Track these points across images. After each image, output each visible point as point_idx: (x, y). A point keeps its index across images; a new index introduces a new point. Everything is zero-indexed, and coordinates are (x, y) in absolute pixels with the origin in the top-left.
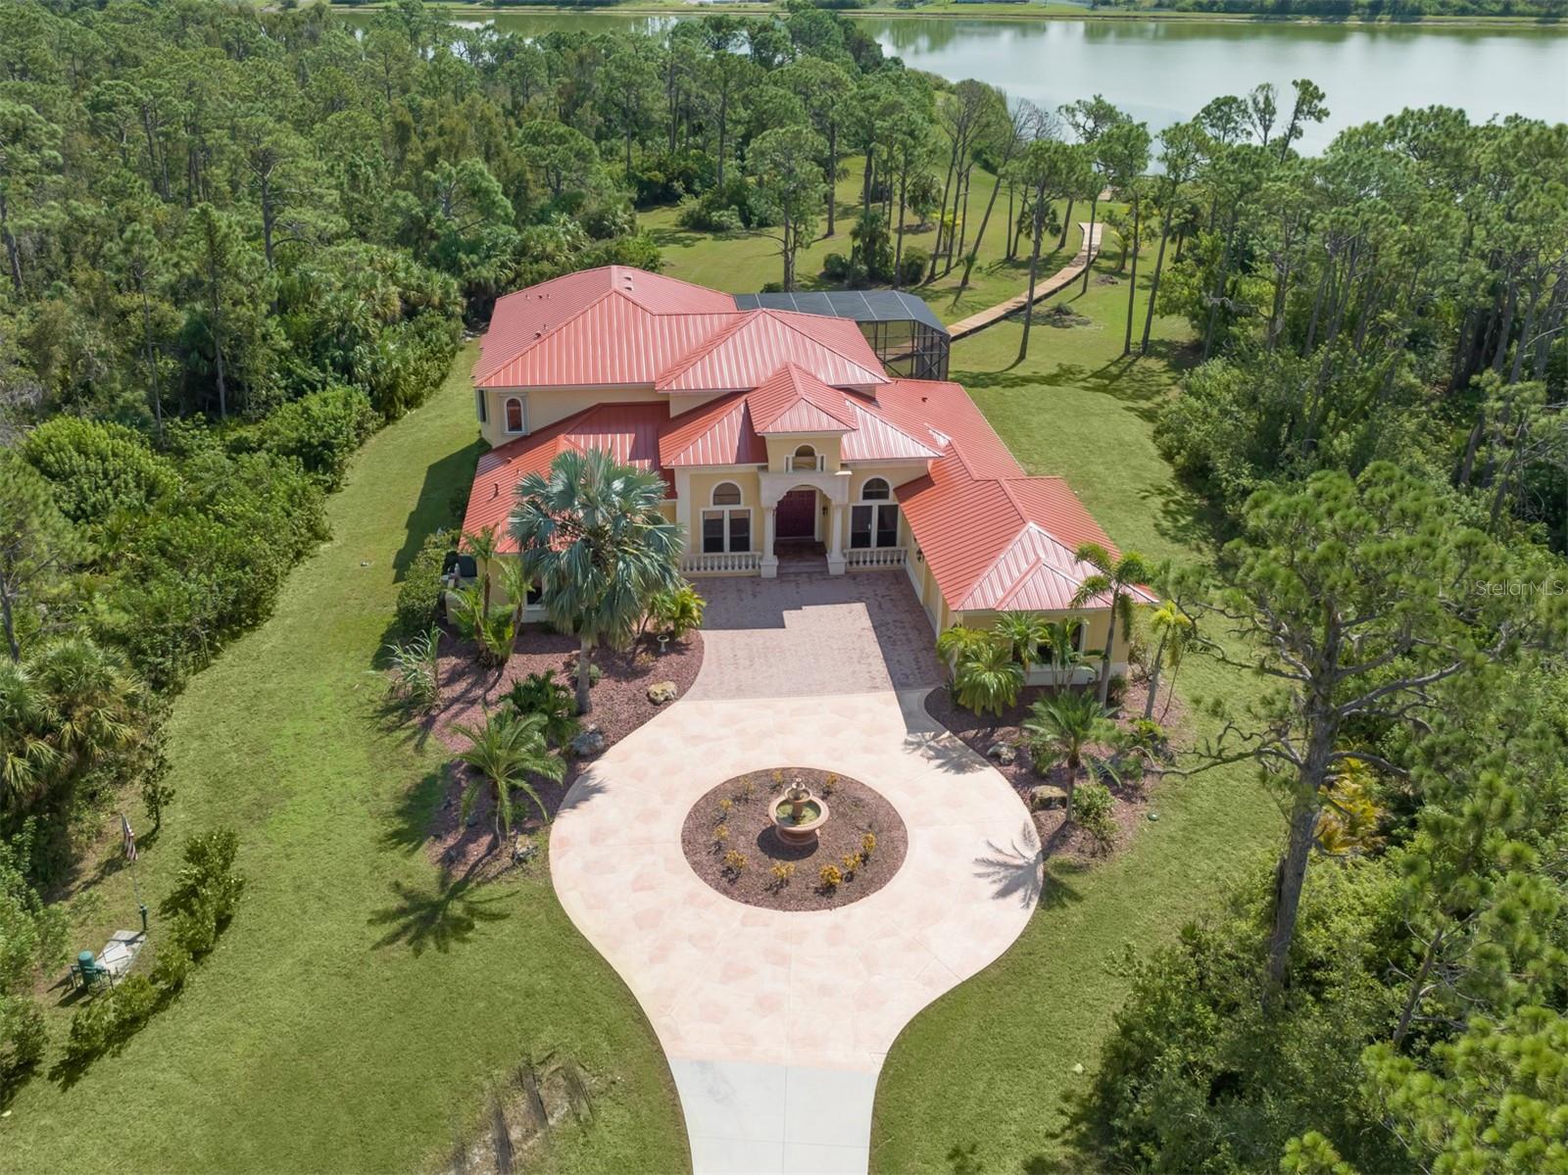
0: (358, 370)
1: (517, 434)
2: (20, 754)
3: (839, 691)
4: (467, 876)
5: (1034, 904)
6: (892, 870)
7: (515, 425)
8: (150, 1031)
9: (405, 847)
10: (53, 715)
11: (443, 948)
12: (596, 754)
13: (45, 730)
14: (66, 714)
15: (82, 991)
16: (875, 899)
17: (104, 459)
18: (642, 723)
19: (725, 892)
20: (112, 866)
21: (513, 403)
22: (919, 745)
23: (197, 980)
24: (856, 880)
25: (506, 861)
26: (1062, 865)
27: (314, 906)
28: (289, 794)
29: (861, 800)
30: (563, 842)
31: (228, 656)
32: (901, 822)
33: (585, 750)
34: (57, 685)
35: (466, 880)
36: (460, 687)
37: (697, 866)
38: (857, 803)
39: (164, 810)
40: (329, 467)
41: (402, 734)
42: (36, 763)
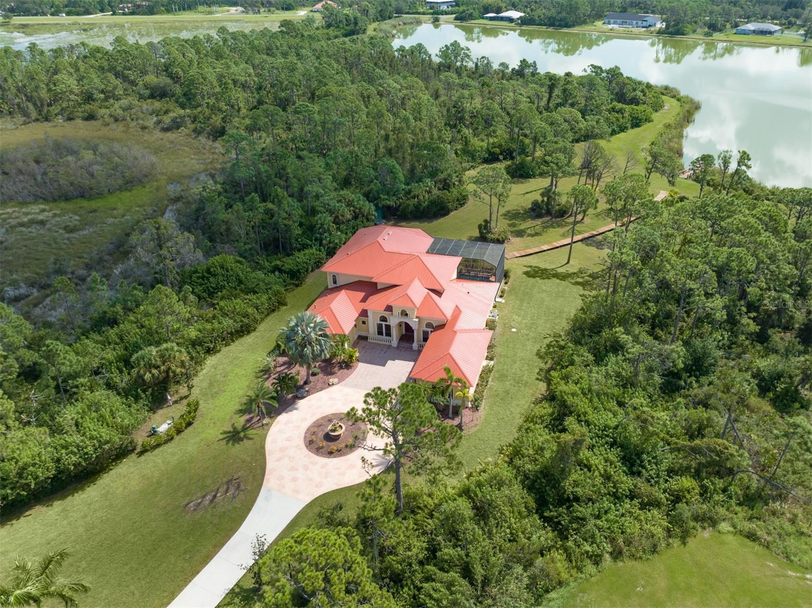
0: (324, 242)
1: (335, 285)
2: (150, 372)
5: (382, 470)
6: (353, 451)
7: (335, 282)
8: (161, 448)
9: (241, 414)
10: (159, 363)
11: (233, 445)
12: (303, 398)
13: (157, 367)
14: (164, 363)
15: (153, 434)
16: (342, 458)
17: (228, 271)
18: (320, 391)
19: (307, 446)
20: (176, 402)
21: (334, 276)
23: (177, 438)
24: (340, 452)
25: (260, 424)
27: (212, 425)
28: (225, 391)
30: (278, 422)
31: (237, 342)
33: (299, 396)
34: (162, 356)
35: (249, 427)
36: (282, 368)
37: (305, 437)
39: (192, 390)
40: (298, 279)
41: (260, 380)
42: (153, 375)
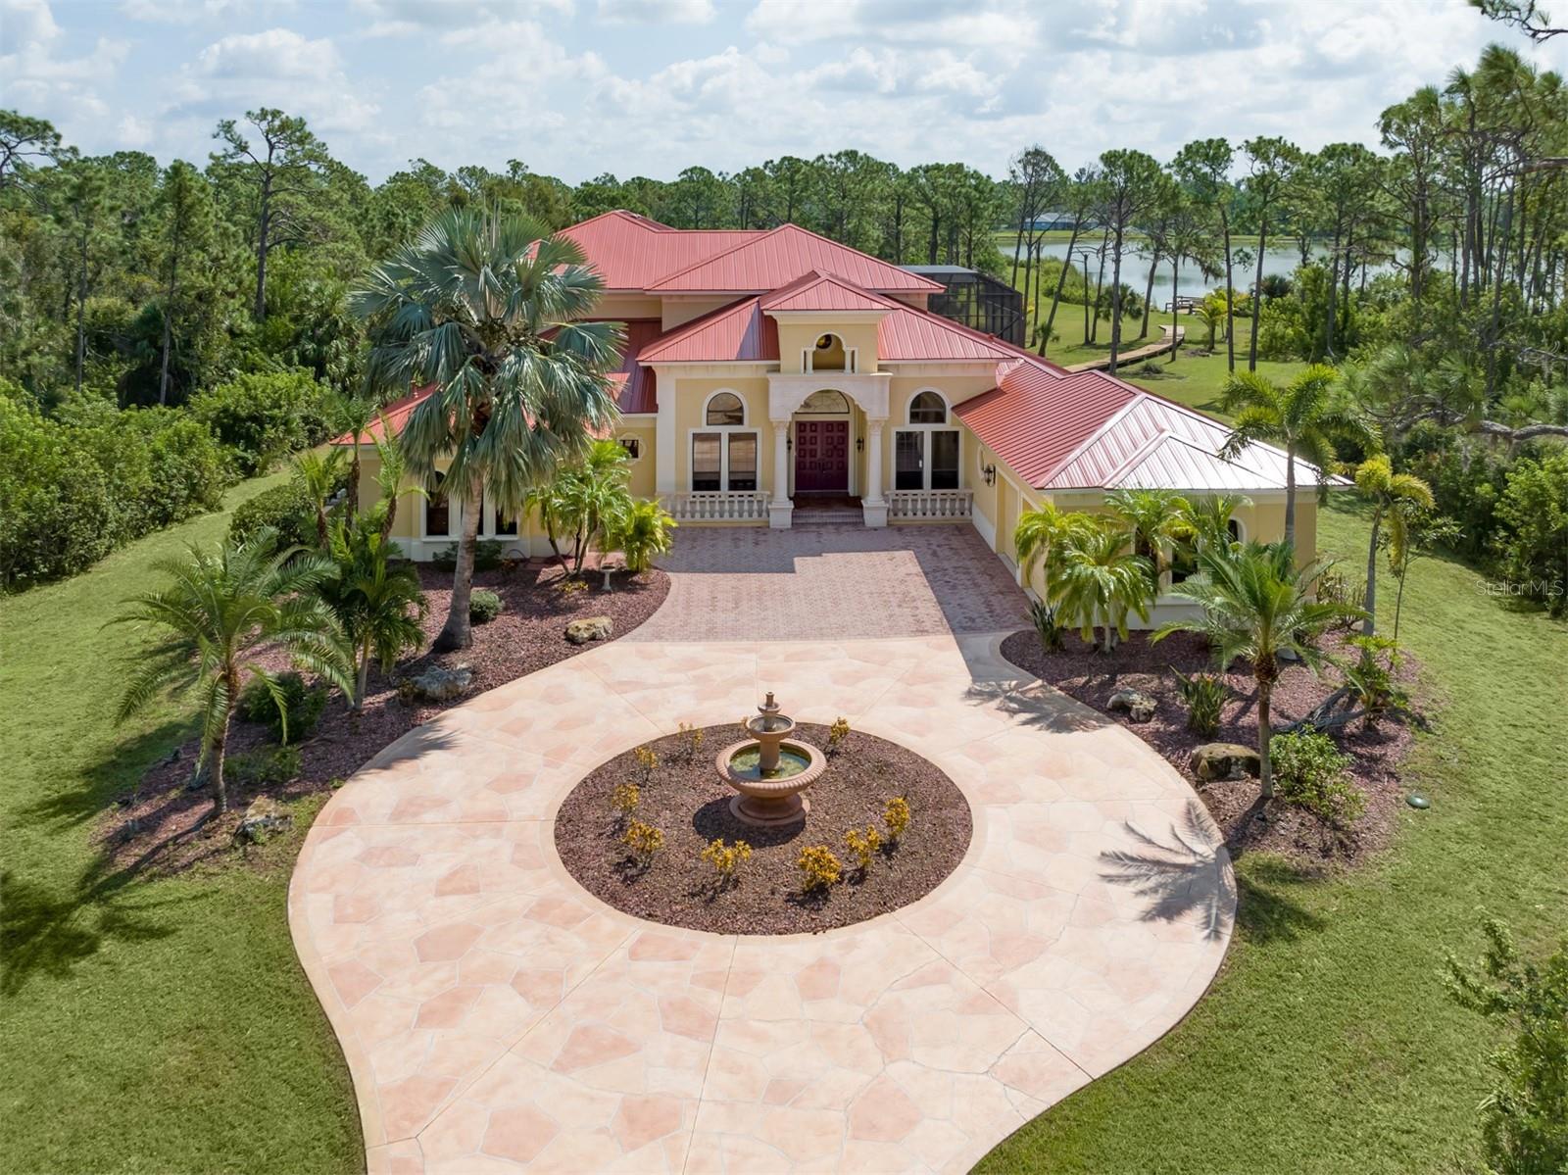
3: (866, 634)
4: (137, 864)
5: (1227, 933)
6: (941, 871)
9: (59, 821)
12: (458, 698)
18: (546, 665)
19: (614, 899)
22: (992, 696)
24: (871, 883)
25: (223, 838)
26: (1268, 867)
29: (888, 765)
30: (343, 817)
32: (961, 797)
35: (132, 873)
38: (883, 769)
